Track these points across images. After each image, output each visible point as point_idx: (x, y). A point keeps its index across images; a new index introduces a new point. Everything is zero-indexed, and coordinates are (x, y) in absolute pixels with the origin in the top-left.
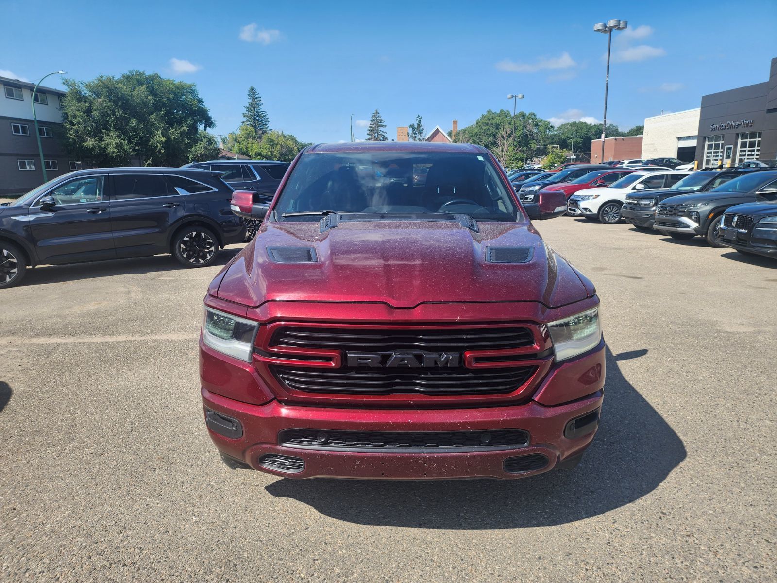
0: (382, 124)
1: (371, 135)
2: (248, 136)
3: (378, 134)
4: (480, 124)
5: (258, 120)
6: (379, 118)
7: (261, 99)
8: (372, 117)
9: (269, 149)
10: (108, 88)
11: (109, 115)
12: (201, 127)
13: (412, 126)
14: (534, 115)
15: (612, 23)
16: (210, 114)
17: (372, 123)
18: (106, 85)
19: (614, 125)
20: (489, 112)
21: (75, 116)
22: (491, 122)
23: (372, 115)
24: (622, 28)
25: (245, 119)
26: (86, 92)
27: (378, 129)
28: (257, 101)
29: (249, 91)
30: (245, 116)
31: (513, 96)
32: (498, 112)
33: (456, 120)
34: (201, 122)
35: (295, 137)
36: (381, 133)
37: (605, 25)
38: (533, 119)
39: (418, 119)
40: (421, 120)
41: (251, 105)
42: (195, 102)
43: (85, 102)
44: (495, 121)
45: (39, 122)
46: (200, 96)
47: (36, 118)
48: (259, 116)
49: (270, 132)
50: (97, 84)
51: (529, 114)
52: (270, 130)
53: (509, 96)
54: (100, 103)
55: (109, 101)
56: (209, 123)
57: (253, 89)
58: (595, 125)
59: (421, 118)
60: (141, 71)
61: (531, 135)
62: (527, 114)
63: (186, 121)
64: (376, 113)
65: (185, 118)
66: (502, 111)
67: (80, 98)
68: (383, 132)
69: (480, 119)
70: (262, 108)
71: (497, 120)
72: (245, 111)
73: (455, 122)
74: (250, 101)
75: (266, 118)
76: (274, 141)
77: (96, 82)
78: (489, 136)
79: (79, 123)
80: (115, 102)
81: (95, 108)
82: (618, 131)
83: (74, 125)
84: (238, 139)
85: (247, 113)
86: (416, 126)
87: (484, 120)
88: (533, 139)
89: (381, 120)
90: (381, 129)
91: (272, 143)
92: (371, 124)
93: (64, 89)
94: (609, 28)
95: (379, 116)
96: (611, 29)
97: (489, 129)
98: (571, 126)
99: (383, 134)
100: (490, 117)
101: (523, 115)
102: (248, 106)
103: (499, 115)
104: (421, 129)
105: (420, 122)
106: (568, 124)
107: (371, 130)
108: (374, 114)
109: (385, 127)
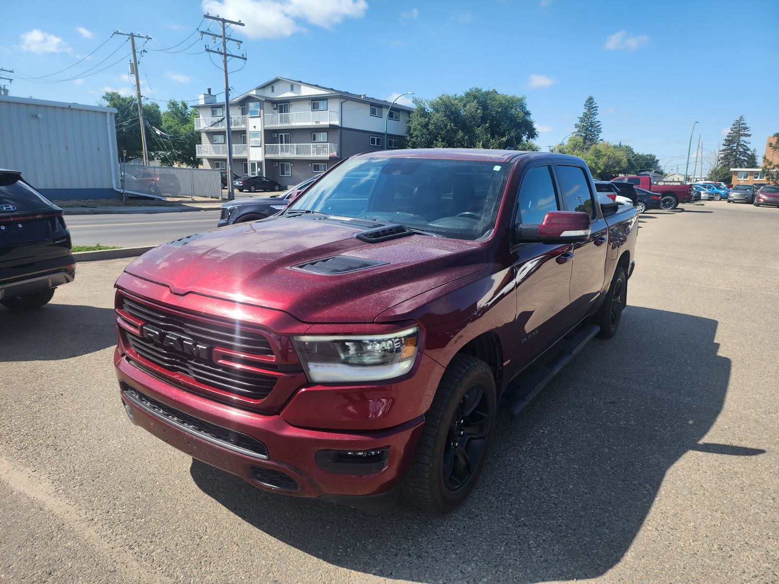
0: (747, 133)
1: (729, 145)
2: (575, 147)
3: (738, 144)
5: (591, 130)
6: (743, 126)
7: (598, 109)
8: (734, 125)
9: (593, 160)
10: (446, 104)
11: (442, 129)
12: (524, 138)
16: (535, 126)
17: (732, 132)
18: (444, 102)
21: (415, 130)
23: (733, 122)
25: (576, 130)
26: (428, 108)
27: (739, 139)
28: (593, 111)
29: (587, 101)
30: (576, 126)
34: (524, 133)
35: (632, 148)
36: (743, 143)
41: (585, 115)
42: (521, 114)
43: (425, 118)
45: (389, 135)
46: (528, 108)
47: (386, 132)
48: (592, 126)
49: (601, 142)
50: (438, 102)
52: (601, 140)
54: (438, 117)
55: (445, 116)
56: (532, 134)
57: (591, 98)
60: (479, 88)
63: (509, 134)
64: (740, 120)
65: (509, 130)
67: (423, 113)
68: (745, 142)
70: (597, 118)
72: (578, 121)
74: (586, 111)
75: (600, 127)
76: (600, 152)
77: (438, 99)
79: (417, 136)
80: (448, 117)
81: (432, 122)
83: (412, 138)
84: (564, 150)
85: (580, 123)
89: (745, 128)
90: (743, 138)
91: (598, 154)
92: (729, 133)
93: (413, 106)
95: (743, 124)
99: (745, 144)
102: (582, 116)
107: (729, 140)
108: (737, 121)
109: (750, 135)
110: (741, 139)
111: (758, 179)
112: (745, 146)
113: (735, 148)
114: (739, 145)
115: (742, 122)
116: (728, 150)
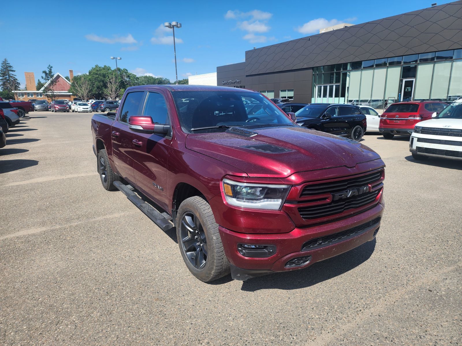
0: (12, 69)
1: (3, 76)
4: (92, 73)
6: (8, 65)
8: (2, 64)
13: (45, 72)
14: (127, 70)
15: (174, 23)
17: (3, 68)
19: (168, 79)
20: (96, 66)
22: (99, 73)
24: (179, 27)
27: (8, 73)
31: (114, 58)
32: (103, 67)
33: (72, 70)
36: (11, 75)
37: (170, 24)
38: (126, 72)
39: (49, 67)
40: (52, 68)
44: (102, 72)
51: (123, 69)
53: (112, 57)
58: (157, 78)
59: (51, 67)
61: (126, 82)
62: (122, 69)
64: (5, 61)
66: (105, 66)
68: (12, 75)
69: (91, 70)
71: (103, 72)
73: (71, 71)
78: (99, 82)
82: (170, 83)
86: (48, 72)
87: (95, 71)
88: (127, 84)
89: (10, 67)
90: (11, 72)
92: (1, 69)
94: (172, 26)
95: (8, 64)
96: (173, 26)
97: (98, 77)
98: (144, 78)
99: (13, 76)
100: (98, 69)
101: (119, 70)
103: (104, 69)
104: (52, 74)
105: (51, 69)
106: (142, 77)
107: (3, 73)
108: (3, 61)
109: (14, 71)
110: (9, 73)
111: (30, 97)
112: (14, 77)
113: (8, 78)
114: (10, 76)
115: (7, 62)
116: (4, 79)
